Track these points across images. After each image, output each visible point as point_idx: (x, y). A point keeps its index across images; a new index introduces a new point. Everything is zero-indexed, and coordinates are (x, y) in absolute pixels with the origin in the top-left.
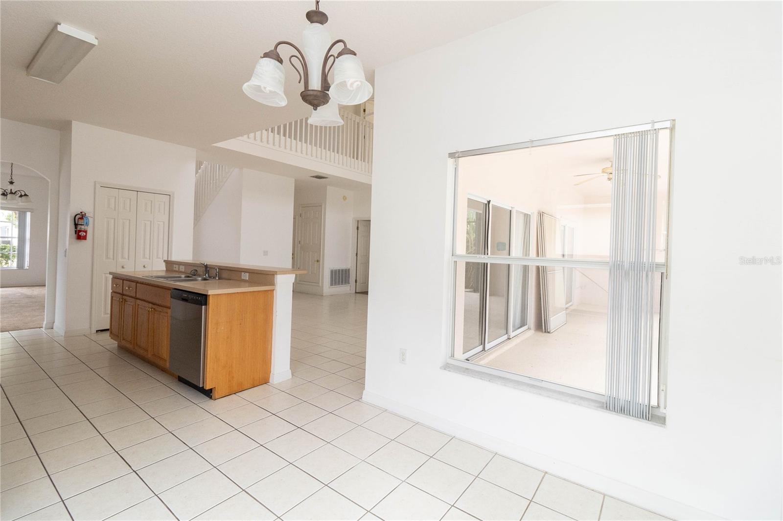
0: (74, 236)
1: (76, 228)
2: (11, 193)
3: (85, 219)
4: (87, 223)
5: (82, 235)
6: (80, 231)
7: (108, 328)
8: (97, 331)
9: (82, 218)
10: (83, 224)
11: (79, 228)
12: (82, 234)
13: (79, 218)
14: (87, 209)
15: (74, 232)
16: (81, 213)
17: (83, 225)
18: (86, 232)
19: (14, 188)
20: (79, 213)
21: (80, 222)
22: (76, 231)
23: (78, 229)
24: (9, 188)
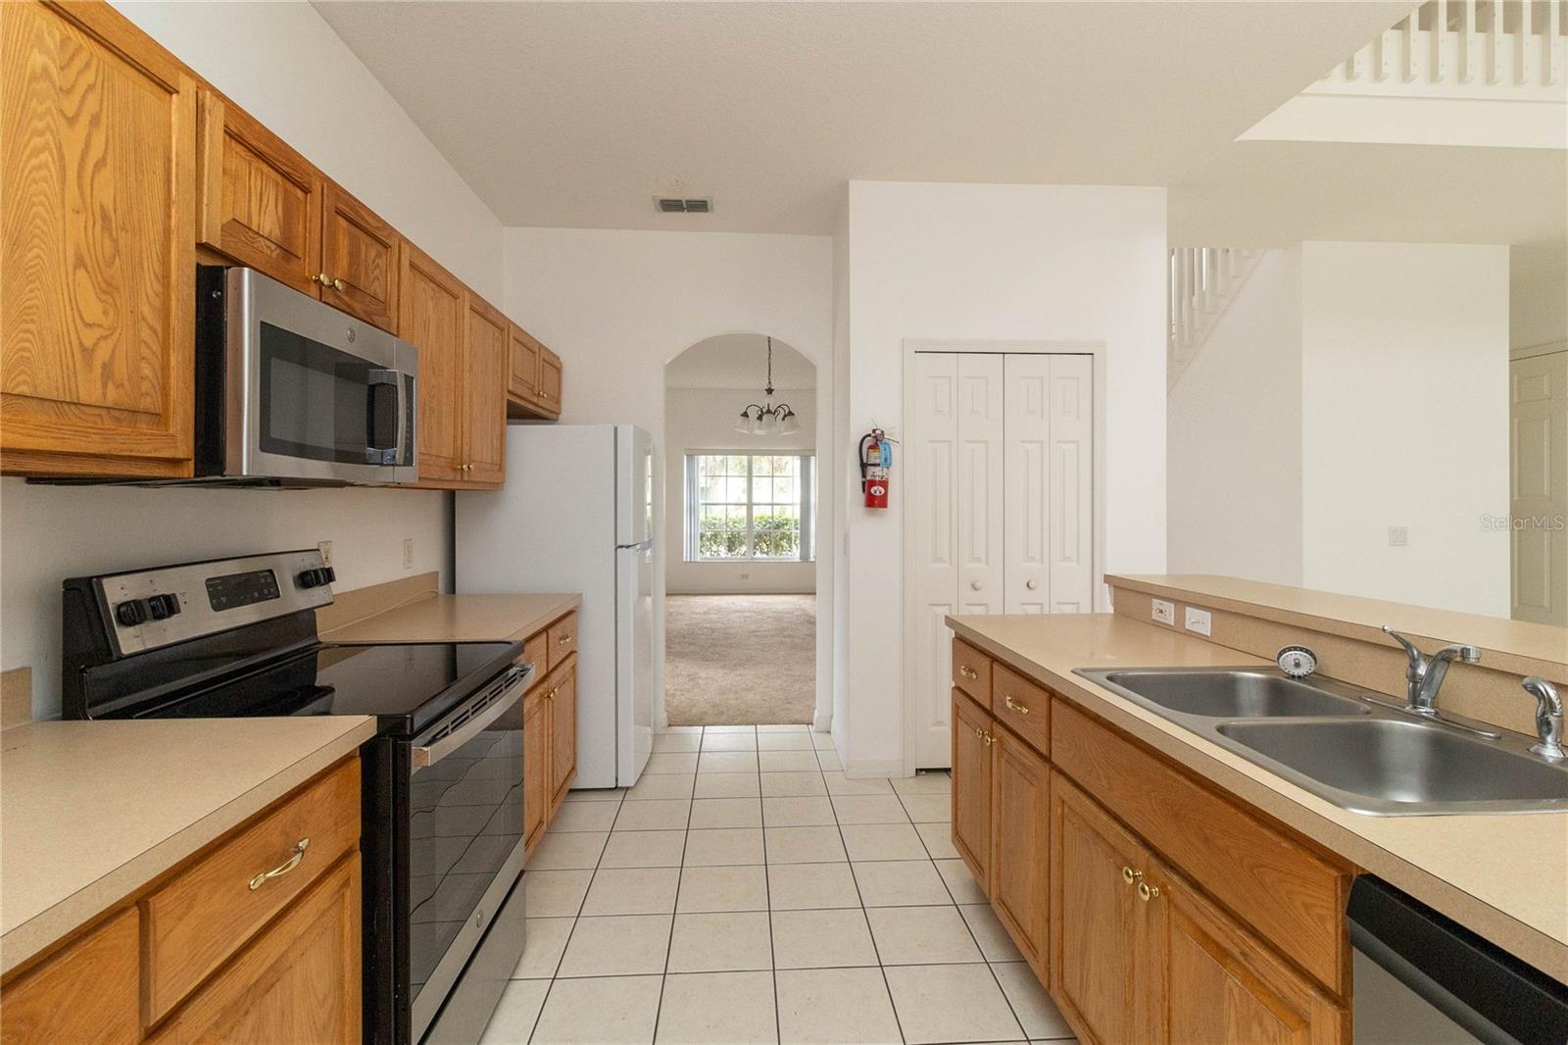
0: (862, 497)
1: (864, 476)
2: (769, 412)
3: (881, 447)
4: (886, 459)
5: (878, 494)
6: (872, 483)
7: (949, 765)
8: (919, 771)
9: (874, 447)
10: (877, 461)
11: (871, 470)
12: (877, 490)
13: (870, 447)
14: (886, 420)
15: (861, 485)
16: (874, 431)
17: (879, 465)
18: (884, 484)
19: (773, 402)
20: (871, 432)
21: (874, 457)
22: (864, 483)
23: (869, 478)
24: (766, 401)
